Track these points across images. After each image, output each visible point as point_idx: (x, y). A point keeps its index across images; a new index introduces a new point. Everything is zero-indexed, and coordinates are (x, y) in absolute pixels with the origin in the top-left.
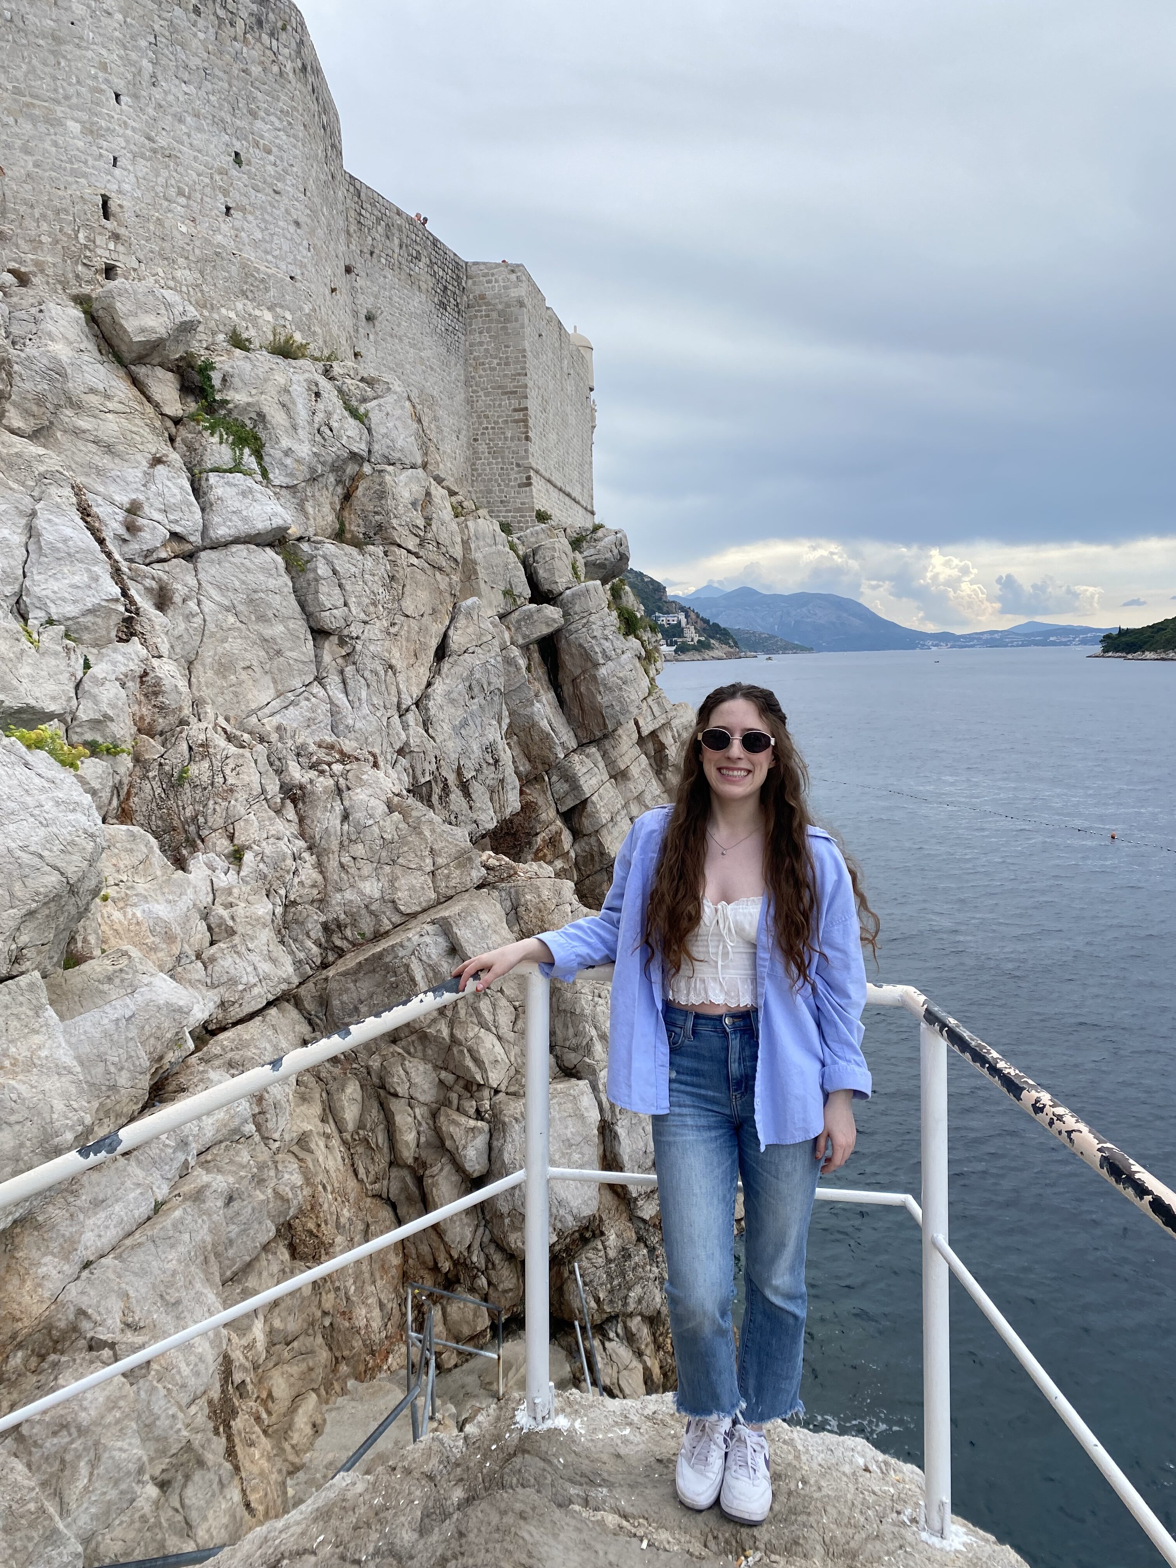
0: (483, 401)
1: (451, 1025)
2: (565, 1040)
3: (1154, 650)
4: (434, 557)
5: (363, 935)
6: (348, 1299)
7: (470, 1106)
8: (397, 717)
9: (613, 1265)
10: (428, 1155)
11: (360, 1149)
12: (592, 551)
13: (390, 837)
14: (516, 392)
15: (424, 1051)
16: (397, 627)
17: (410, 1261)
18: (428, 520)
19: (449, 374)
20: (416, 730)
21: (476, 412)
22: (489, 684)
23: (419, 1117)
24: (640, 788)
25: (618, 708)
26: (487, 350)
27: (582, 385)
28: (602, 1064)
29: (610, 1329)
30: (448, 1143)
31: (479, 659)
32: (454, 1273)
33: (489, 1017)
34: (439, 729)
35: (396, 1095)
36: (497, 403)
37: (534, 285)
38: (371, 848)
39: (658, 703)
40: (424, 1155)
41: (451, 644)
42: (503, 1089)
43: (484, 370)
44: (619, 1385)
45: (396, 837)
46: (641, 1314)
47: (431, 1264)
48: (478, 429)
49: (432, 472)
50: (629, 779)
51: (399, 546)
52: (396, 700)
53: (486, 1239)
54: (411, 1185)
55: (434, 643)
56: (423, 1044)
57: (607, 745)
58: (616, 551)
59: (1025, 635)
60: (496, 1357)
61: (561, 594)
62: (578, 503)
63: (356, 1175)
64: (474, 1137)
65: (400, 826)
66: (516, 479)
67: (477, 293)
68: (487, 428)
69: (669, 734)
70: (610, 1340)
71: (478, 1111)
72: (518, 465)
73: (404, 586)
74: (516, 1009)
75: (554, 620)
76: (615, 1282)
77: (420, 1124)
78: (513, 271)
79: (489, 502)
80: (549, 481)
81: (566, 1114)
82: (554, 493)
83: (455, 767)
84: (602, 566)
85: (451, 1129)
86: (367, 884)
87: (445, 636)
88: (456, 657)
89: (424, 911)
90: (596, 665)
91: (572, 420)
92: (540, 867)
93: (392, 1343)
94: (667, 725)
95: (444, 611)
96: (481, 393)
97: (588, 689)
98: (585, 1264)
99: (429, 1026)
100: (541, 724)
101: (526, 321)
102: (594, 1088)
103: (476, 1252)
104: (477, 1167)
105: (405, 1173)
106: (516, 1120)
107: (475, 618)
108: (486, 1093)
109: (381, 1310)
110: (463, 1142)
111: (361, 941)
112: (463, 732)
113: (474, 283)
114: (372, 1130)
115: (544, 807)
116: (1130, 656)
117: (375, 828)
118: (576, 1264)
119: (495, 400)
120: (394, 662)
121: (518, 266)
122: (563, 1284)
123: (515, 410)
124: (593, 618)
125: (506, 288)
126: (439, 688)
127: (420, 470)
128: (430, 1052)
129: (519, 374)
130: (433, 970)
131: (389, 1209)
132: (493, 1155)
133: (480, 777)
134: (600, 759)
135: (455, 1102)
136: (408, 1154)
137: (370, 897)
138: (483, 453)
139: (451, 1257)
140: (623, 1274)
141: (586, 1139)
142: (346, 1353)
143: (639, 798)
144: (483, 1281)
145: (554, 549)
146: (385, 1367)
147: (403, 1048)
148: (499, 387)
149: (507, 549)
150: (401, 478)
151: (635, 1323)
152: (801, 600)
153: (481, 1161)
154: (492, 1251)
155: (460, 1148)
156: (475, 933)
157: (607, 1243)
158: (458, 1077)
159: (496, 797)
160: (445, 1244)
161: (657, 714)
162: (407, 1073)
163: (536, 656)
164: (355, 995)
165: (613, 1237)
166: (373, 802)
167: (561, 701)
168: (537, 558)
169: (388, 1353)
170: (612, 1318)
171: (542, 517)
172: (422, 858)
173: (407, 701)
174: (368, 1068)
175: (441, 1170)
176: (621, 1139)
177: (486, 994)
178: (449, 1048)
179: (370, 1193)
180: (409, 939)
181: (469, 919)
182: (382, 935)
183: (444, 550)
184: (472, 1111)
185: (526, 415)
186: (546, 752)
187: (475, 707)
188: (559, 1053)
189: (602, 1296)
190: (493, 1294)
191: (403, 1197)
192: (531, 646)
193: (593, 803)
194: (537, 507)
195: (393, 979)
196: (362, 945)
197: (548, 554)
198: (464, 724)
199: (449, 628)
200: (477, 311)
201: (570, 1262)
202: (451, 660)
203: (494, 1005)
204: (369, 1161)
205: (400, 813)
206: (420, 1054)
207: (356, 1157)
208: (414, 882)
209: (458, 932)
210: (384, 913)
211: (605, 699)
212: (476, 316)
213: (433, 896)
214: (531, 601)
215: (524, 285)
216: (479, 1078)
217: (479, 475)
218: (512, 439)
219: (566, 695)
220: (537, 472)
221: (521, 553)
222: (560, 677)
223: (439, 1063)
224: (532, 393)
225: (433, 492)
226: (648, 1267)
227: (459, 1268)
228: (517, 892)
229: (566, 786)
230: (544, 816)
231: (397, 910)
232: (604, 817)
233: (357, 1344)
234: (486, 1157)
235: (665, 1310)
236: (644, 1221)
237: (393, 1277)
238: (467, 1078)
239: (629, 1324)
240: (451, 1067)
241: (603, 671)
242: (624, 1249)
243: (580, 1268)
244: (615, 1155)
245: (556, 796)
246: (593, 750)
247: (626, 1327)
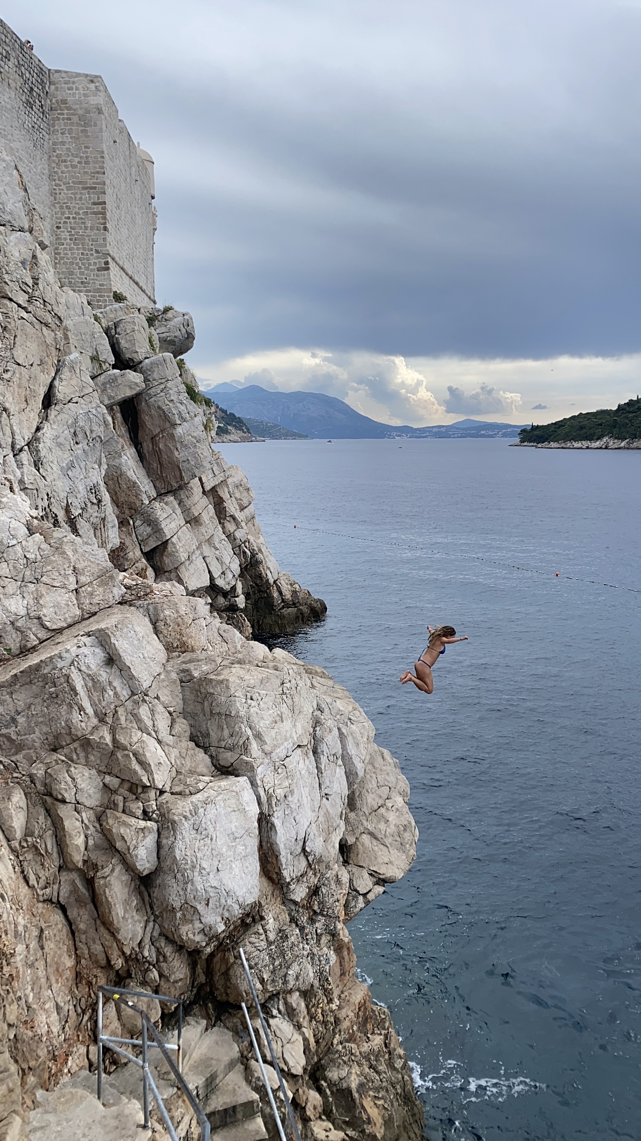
0: (65, 194)
1: (113, 731)
2: (220, 741)
3: (557, 441)
4: (40, 313)
5: (9, 650)
6: (29, 1007)
7: (137, 807)
8: (11, 455)
9: (273, 947)
10: (96, 857)
11: (29, 856)
12: (163, 329)
13: (33, 556)
14: (95, 188)
15: (87, 757)
16: (9, 373)
17: (83, 961)
18: (36, 280)
19: (35, 167)
20: (29, 469)
21: (59, 203)
22: (91, 431)
23: (86, 821)
24: (211, 532)
25: (193, 463)
26: (68, 149)
27: (145, 192)
28: (259, 761)
29: (273, 1006)
30: (119, 845)
31: (82, 408)
32: (126, 969)
33: (149, 723)
34: (49, 469)
35: (64, 801)
36: (78, 196)
37: (109, 96)
38: (14, 567)
39: (217, 463)
40: (93, 857)
41: (57, 393)
42: (168, 789)
43: (66, 166)
44: (284, 1058)
45: (39, 557)
46: (298, 990)
47: (104, 962)
48: (61, 218)
49: (37, 238)
50: (201, 525)
51: (11, 300)
52: (10, 440)
53: (156, 934)
54: (80, 887)
55: (42, 391)
56: (85, 750)
57: (182, 494)
58: (184, 331)
59: (463, 429)
60: (177, 1048)
61: (141, 362)
62: (143, 291)
63: (27, 882)
64: (144, 837)
65: (42, 547)
66: (95, 263)
67: (60, 98)
68: (69, 218)
69: (226, 490)
70: (273, 1017)
71: (145, 812)
72: (97, 252)
73: (15, 336)
74: (170, 714)
75: (136, 384)
76: (277, 963)
77: (87, 828)
78: (92, 81)
79: (70, 282)
80: (122, 269)
81: (230, 810)
82: (127, 280)
83: (64, 504)
84: (172, 342)
85: (122, 831)
86: (12, 601)
87: (51, 386)
88: (61, 406)
89: (70, 626)
90: (174, 425)
91: (139, 221)
92: (173, 585)
93: (70, 1045)
94: (224, 482)
95: (50, 363)
96: (63, 187)
97: (166, 445)
98: (249, 948)
99: (92, 734)
100: (128, 474)
101: (104, 127)
102: (253, 784)
103: (147, 947)
104: (148, 865)
105: (74, 876)
106: (185, 817)
107: (78, 371)
108: (152, 794)
109: (58, 1014)
110: (134, 842)
111: (7, 656)
112: (70, 473)
113: (57, 89)
114: (40, 837)
115: (131, 547)
116: (539, 445)
117: (18, 548)
118: (241, 950)
119: (76, 193)
120: (7, 405)
121: (96, 77)
122: (228, 969)
123: (94, 204)
124: (169, 384)
125: (85, 95)
126: (48, 432)
127: (27, 234)
128: (92, 758)
129: (98, 173)
130: (93, 680)
131: (60, 912)
132: (163, 852)
133: (85, 515)
134: (177, 506)
135: (121, 805)
136: (78, 858)
137: (16, 614)
138: (65, 239)
139: (123, 953)
140: (283, 954)
141: (248, 832)
142: (32, 1063)
143: (209, 541)
144: (154, 974)
145: (134, 323)
146: (66, 1071)
147: (66, 756)
148: (80, 183)
149: (93, 320)
150: (12, 238)
151: (295, 999)
152: (298, 397)
153: (150, 859)
154: (163, 945)
155: (132, 848)
156: (132, 644)
157: (267, 927)
158: (123, 780)
159: (98, 533)
160: (117, 941)
161: (216, 473)
162: (73, 779)
163: (119, 415)
164: (11, 707)
165: (271, 921)
166: (14, 524)
167: (141, 457)
168: (118, 330)
169: (67, 1055)
170: (274, 996)
171: (119, 298)
172: (66, 576)
173: (21, 443)
174: (31, 776)
175: (113, 870)
176: (277, 829)
177: (144, 701)
178: (112, 753)
179: (41, 899)
180: (67, 651)
181: (125, 630)
182: (29, 650)
183: (49, 308)
184: (139, 813)
185: (104, 208)
186: (133, 499)
187: (79, 452)
188: (214, 754)
189: (265, 977)
190: (164, 985)
191: (72, 899)
192: (115, 407)
193: (173, 543)
194: (114, 289)
195: (53, 689)
196: (8, 660)
197: (129, 328)
198: (71, 466)
199: (54, 379)
200: (59, 114)
201: (234, 948)
202: (57, 408)
203: (152, 711)
204: (39, 867)
205: (41, 534)
206: (83, 761)
207: (25, 864)
208: (59, 599)
209: (116, 643)
210: (30, 629)
211: (182, 454)
212: (58, 119)
213: (78, 612)
214: (114, 367)
215: (102, 94)
216: (145, 780)
217: (62, 258)
218: (92, 228)
219: (145, 451)
220: (113, 259)
221: (104, 325)
222: (140, 435)
223: (103, 768)
224: (109, 191)
225: (39, 255)
226: (301, 945)
227: (130, 963)
228: (155, 608)
229: (149, 530)
230: (131, 555)
231: (43, 626)
232: (183, 556)
233: (42, 1053)
234: (155, 855)
235: (316, 983)
236: (295, 903)
237: (67, 979)
238: (134, 780)
239: (289, 1000)
240: (115, 771)
241: (179, 431)
242: (280, 931)
243: (245, 953)
244: (272, 845)
245: (140, 538)
246: (171, 498)
247: (286, 1003)
